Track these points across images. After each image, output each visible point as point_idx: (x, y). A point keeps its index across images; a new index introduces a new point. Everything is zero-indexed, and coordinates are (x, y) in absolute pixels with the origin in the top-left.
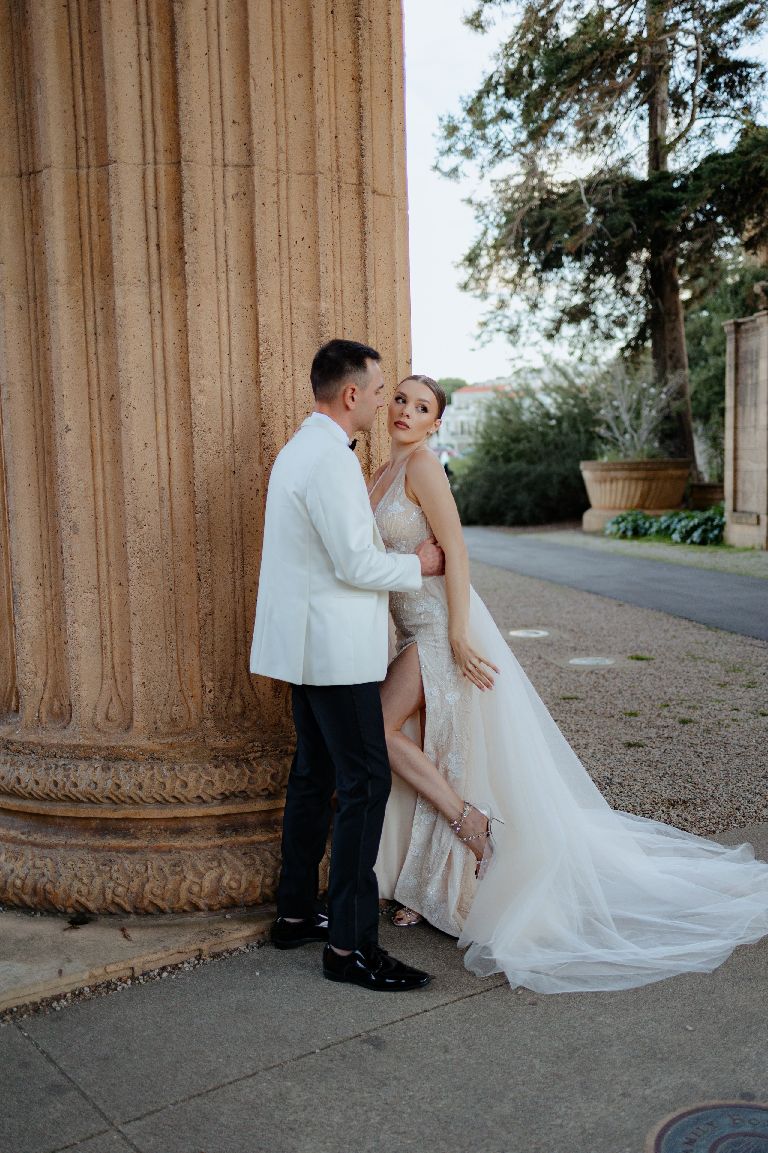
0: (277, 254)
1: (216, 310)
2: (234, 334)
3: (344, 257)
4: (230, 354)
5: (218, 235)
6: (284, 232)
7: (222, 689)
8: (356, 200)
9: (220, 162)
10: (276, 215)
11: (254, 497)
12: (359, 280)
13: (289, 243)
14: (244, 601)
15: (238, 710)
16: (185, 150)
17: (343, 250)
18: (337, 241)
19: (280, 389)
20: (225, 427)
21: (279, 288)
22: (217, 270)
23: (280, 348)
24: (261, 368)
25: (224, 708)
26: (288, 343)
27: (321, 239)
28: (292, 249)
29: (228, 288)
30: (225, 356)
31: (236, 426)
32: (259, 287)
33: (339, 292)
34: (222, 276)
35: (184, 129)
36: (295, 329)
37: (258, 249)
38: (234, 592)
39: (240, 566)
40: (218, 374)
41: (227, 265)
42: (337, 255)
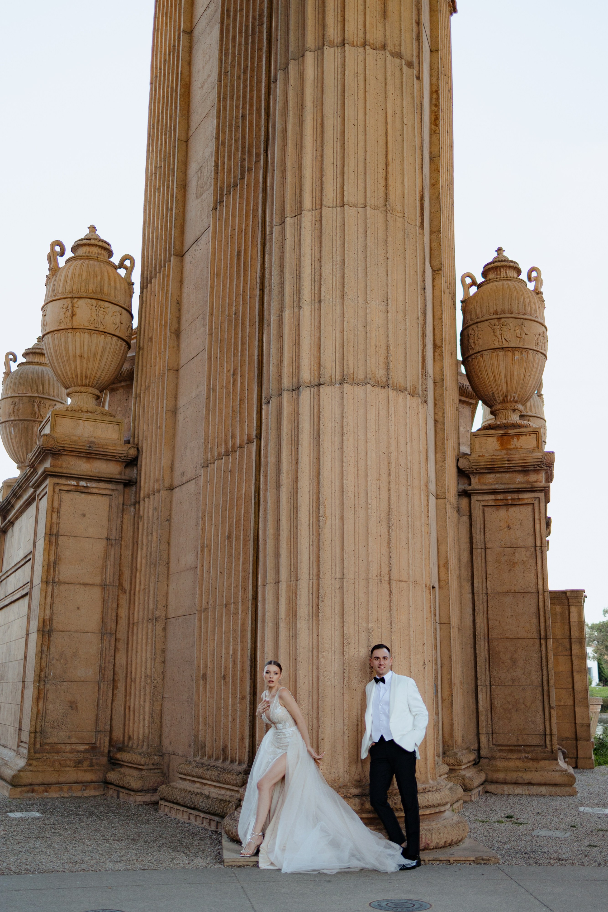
6: (356, 600)
9: (334, 578)
16: (321, 575)
30: (333, 644)
34: (333, 616)
35: (321, 568)
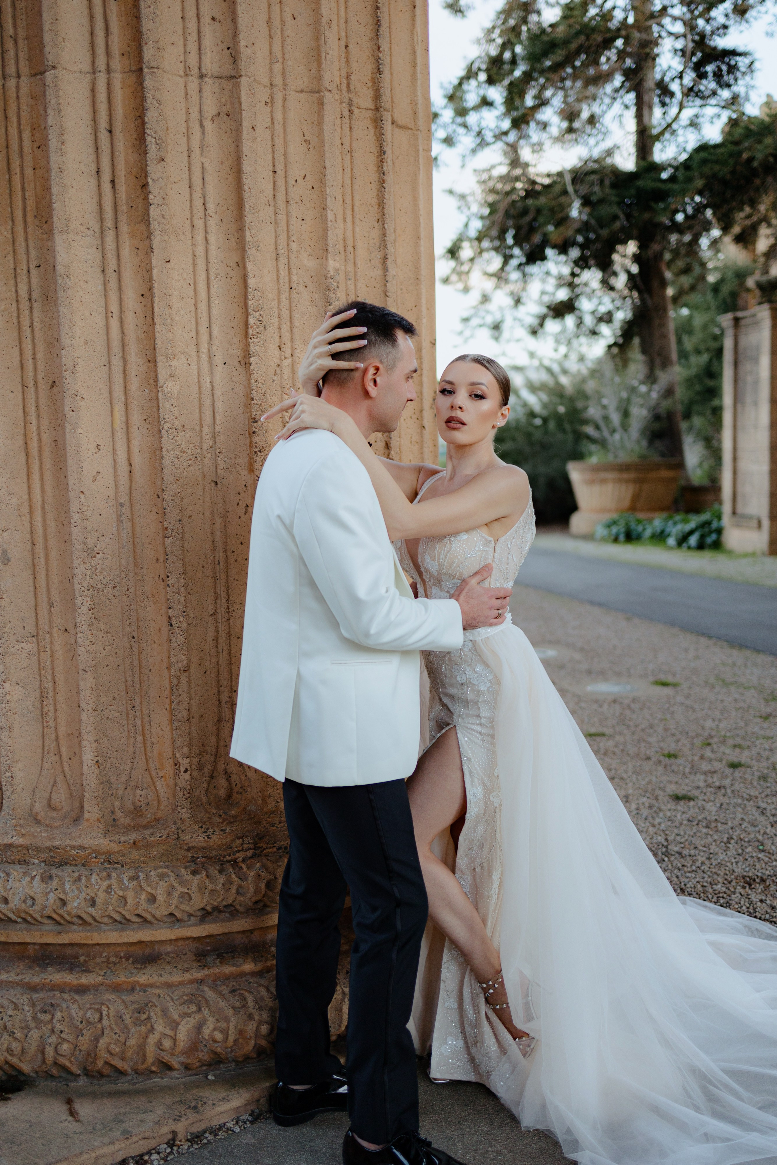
0: (271, 196)
1: (191, 268)
2: (215, 301)
3: (357, 203)
4: (209, 328)
5: (193, 168)
6: (280, 168)
7: (200, 767)
8: (372, 131)
9: (195, 71)
10: (270, 144)
11: (242, 516)
12: (376, 233)
13: (286, 181)
14: (230, 651)
15: (222, 793)
16: (148, 53)
17: (355, 195)
18: (348, 182)
19: (275, 374)
20: (204, 423)
21: (273, 241)
22: (192, 216)
23: (275, 320)
24: (252, 345)
25: (203, 792)
26: (285, 313)
27: (328, 177)
28: (291, 190)
29: (207, 240)
30: (203, 330)
31: (218, 422)
32: (248, 238)
33: (350, 249)
34: (199, 223)
35: (146, 24)
36: (295, 295)
37: (246, 188)
38: (216, 640)
39: (225, 605)
40: (194, 354)
41: (206, 209)
42: (348, 201)
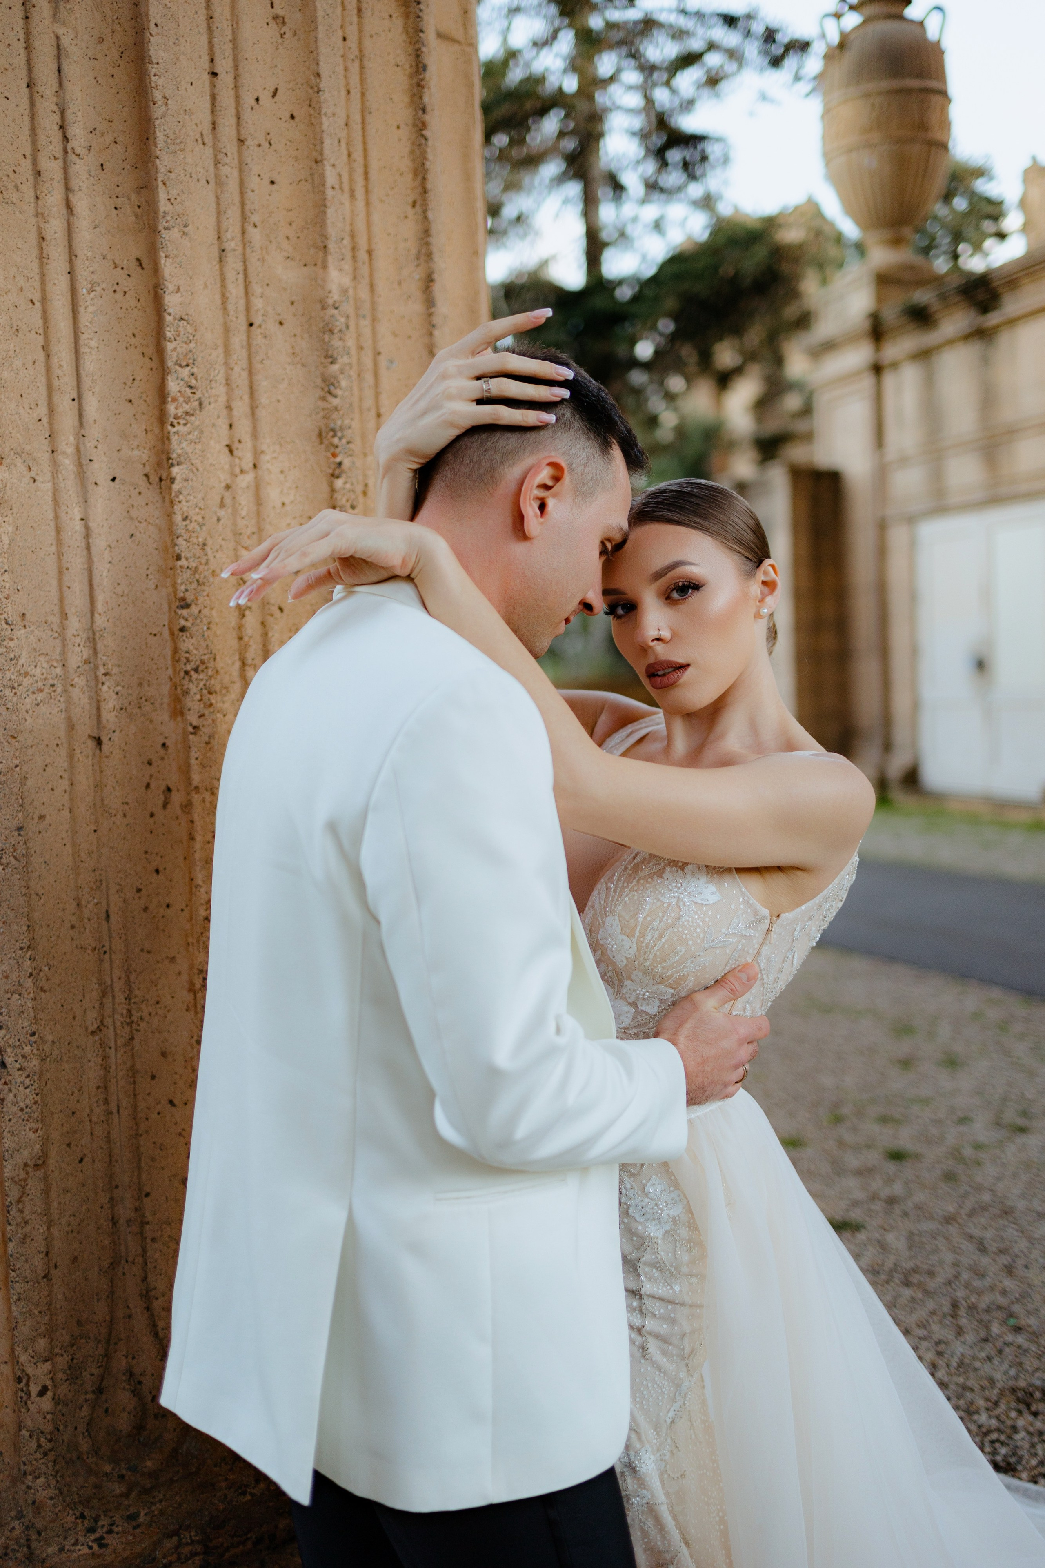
0: (206, 127)
1: (35, 265)
2: (90, 342)
3: (374, 165)
4: (78, 399)
5: (37, 44)
7: (74, 1373)
8: (399, 22)
10: (202, 14)
11: (158, 811)
12: (409, 229)
13: (237, 97)
14: (135, 1107)
15: (124, 1423)
17: (370, 145)
18: (357, 117)
19: (222, 505)
20: (71, 611)
21: (213, 220)
22: (35, 151)
23: (220, 390)
24: (174, 439)
25: (82, 1428)
26: (240, 377)
27: (324, 96)
28: (247, 115)
29: (69, 207)
31: (100, 607)
32: (163, 206)
33: (362, 255)
36: (258, 340)
37: (157, 95)
38: (104, 1087)
39: (122, 1009)
40: (44, 457)
41: (66, 139)
42: (358, 155)
